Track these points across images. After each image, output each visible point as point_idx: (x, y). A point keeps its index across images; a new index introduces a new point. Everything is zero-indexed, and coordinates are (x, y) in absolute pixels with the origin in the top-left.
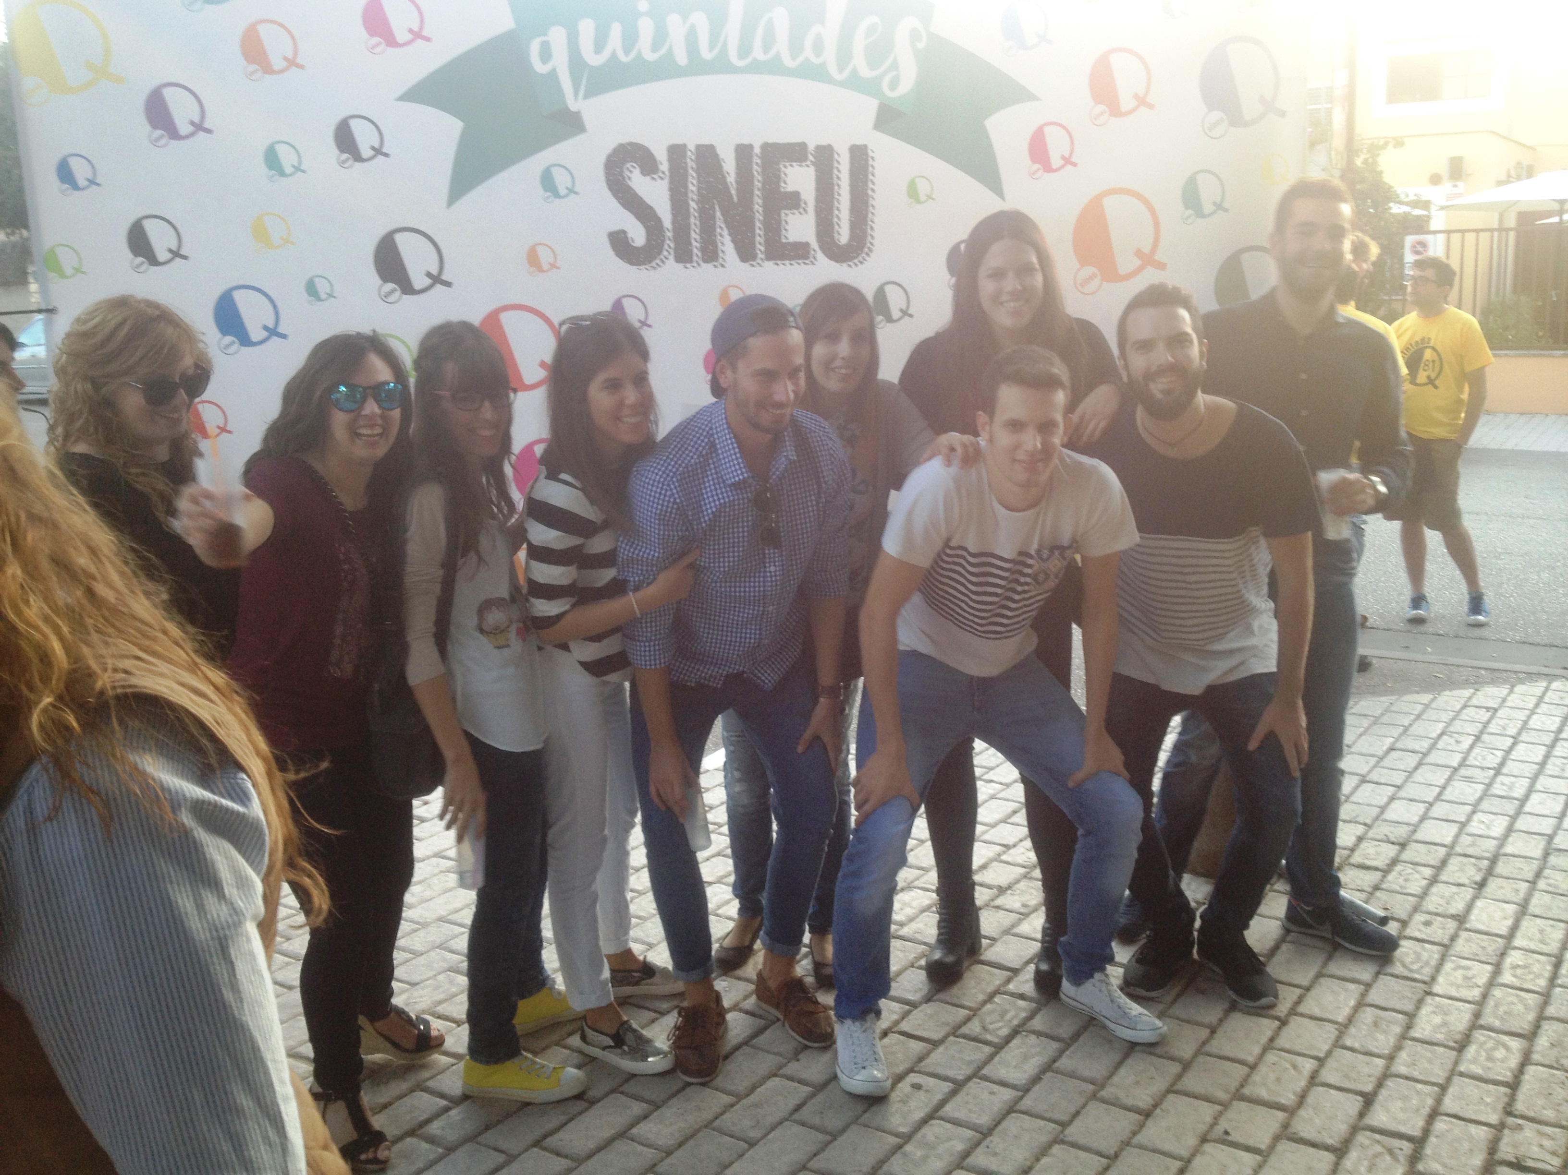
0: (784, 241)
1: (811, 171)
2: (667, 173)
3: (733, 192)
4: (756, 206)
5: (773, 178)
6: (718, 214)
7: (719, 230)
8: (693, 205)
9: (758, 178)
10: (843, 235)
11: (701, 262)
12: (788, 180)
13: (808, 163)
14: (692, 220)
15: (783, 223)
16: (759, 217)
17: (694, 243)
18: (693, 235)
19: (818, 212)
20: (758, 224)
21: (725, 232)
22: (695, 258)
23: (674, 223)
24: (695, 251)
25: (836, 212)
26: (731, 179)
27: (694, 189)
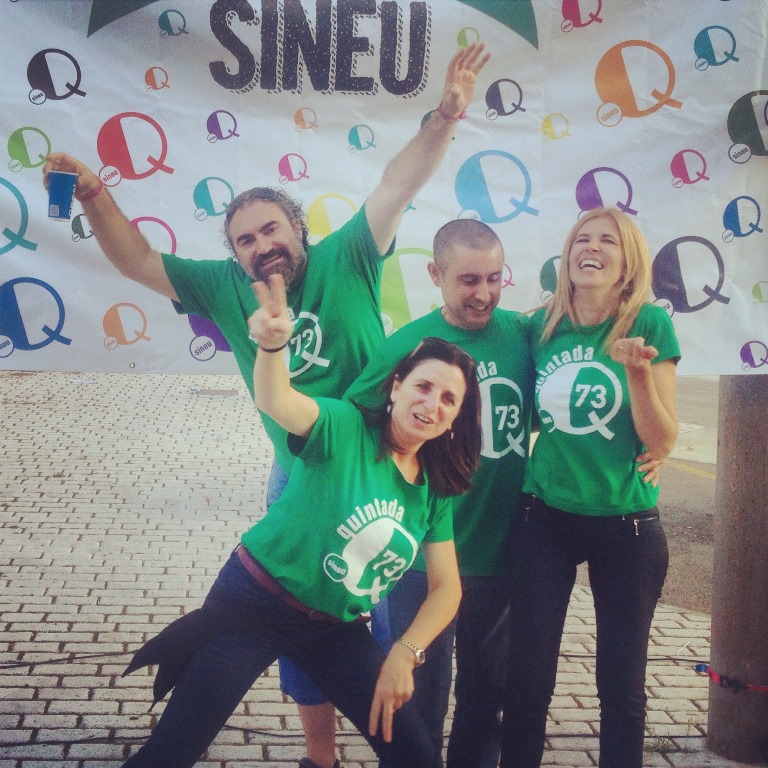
0: (352, 76)
1: (378, 22)
2: (260, 19)
3: (314, 37)
4: (332, 49)
5: (346, 26)
6: (300, 53)
7: (299, 66)
8: (280, 45)
9: (334, 26)
10: (402, 73)
11: (282, 89)
12: (358, 28)
13: (376, 15)
14: (278, 57)
15: (353, 62)
16: (333, 56)
17: (278, 75)
18: (278, 68)
19: (383, 54)
20: (332, 62)
21: (305, 67)
22: (277, 85)
23: (262, 59)
24: (278, 80)
25: (397, 55)
26: (313, 26)
27: (282, 33)
